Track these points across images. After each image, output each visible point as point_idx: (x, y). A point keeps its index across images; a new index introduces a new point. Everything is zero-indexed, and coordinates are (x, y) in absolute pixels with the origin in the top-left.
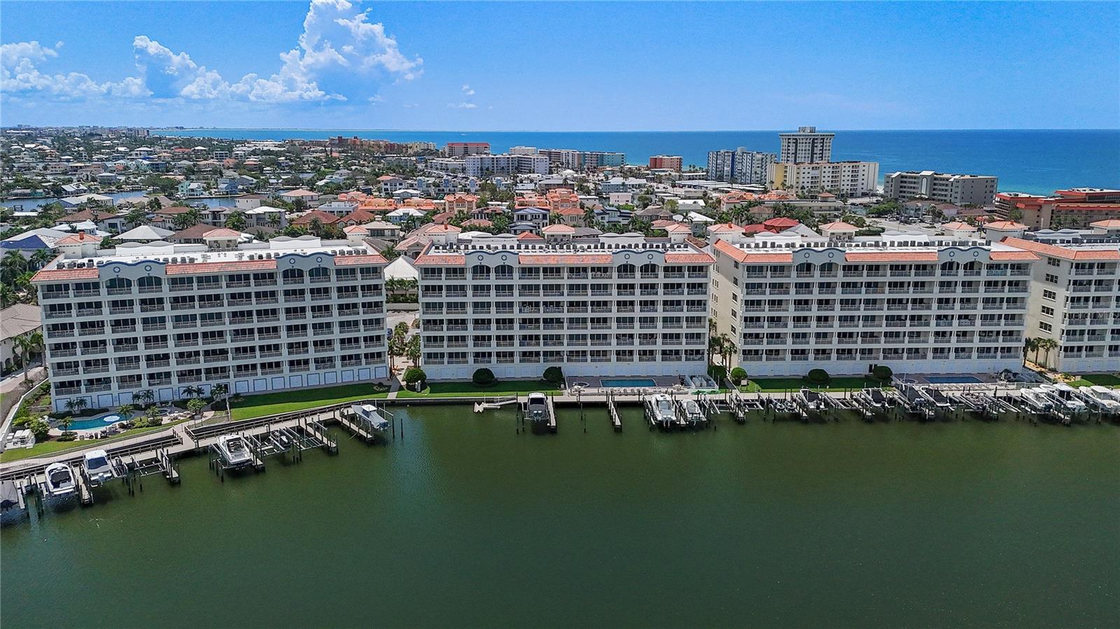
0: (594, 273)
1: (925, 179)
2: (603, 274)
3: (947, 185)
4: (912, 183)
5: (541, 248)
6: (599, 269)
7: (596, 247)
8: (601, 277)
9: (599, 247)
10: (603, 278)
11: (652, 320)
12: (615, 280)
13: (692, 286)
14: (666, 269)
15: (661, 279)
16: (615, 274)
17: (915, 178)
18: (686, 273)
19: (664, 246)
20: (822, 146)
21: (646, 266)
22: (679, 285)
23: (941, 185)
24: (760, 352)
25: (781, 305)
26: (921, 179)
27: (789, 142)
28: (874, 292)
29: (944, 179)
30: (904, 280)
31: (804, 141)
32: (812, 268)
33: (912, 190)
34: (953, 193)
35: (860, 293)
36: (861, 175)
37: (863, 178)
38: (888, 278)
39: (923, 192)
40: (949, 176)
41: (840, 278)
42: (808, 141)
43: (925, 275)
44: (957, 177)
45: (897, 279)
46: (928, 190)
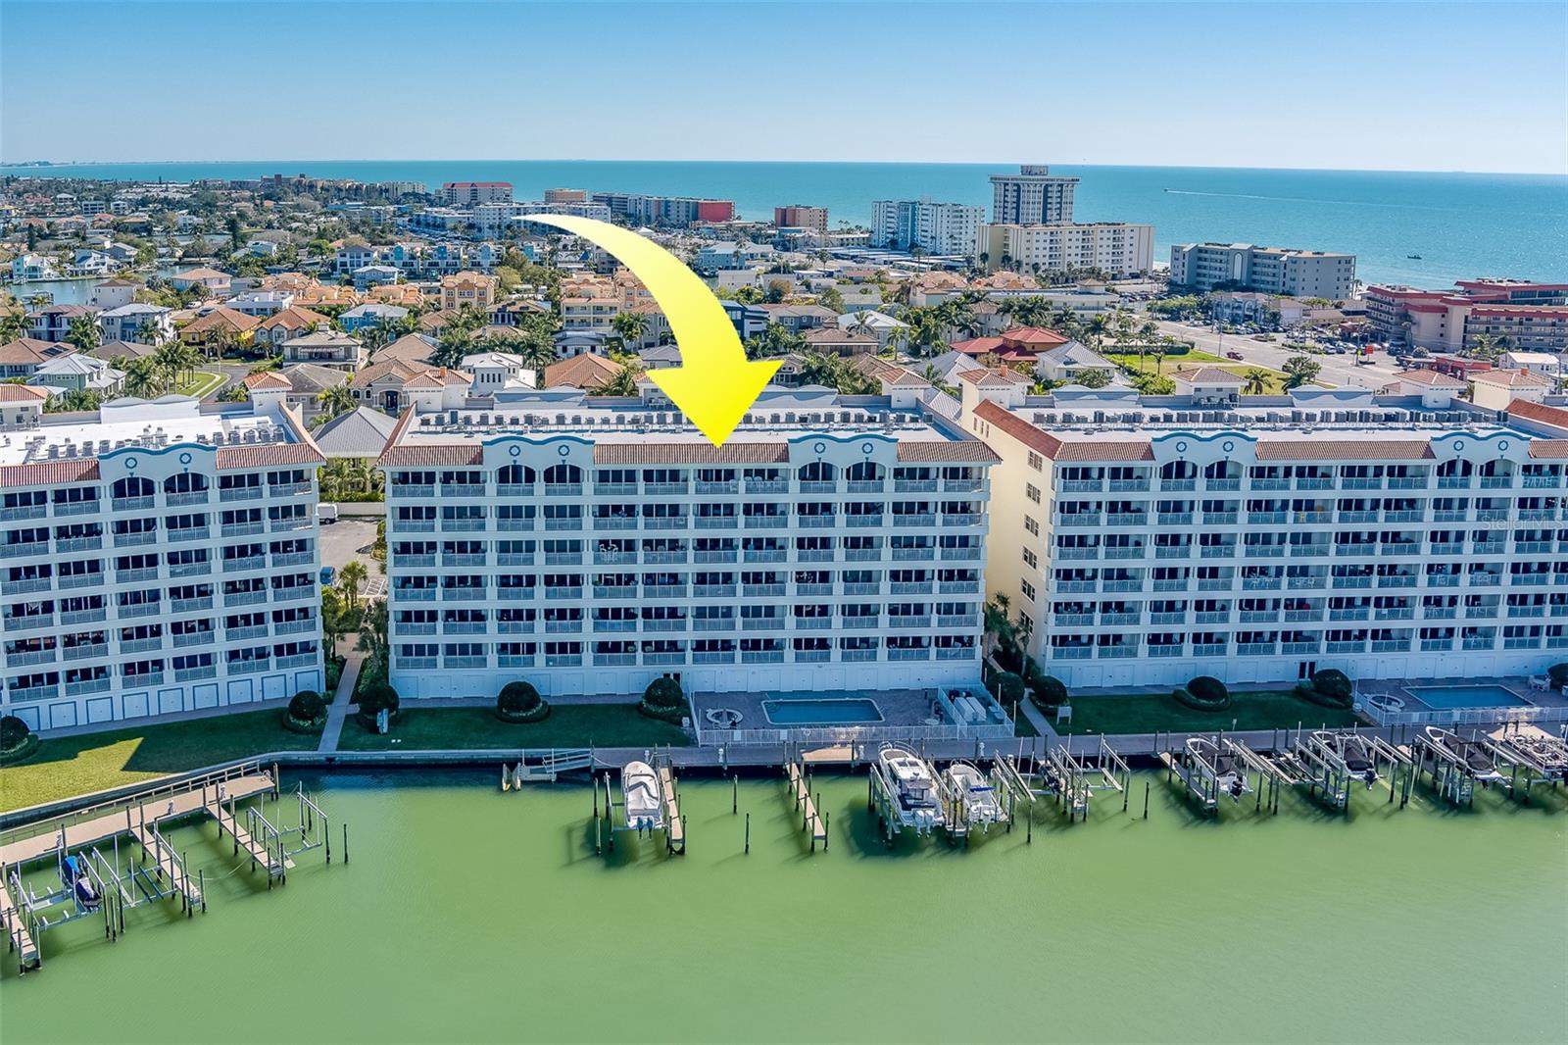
0: (749, 481)
1: (1238, 258)
2: (769, 483)
3: (1275, 267)
4: (1216, 260)
6: (760, 473)
8: (765, 491)
10: (769, 491)
12: (793, 495)
13: (951, 508)
14: (898, 473)
15: (888, 494)
16: (794, 484)
17: (1221, 253)
18: (939, 482)
20: (1060, 197)
21: (858, 467)
22: (925, 507)
23: (1264, 265)
24: (1084, 640)
25: (1127, 545)
26: (1232, 255)
27: (1006, 190)
28: (1310, 520)
29: (1269, 257)
30: (1367, 495)
31: (1032, 188)
32: (1189, 472)
33: (1217, 273)
34: (1287, 280)
35: (1283, 521)
36: (1127, 245)
37: (1131, 249)
38: (1338, 492)
39: (1237, 276)
40: (1278, 251)
41: (1245, 492)
42: (1037, 188)
43: (1408, 486)
44: (1292, 254)
45: (1354, 494)
46: (1245, 275)
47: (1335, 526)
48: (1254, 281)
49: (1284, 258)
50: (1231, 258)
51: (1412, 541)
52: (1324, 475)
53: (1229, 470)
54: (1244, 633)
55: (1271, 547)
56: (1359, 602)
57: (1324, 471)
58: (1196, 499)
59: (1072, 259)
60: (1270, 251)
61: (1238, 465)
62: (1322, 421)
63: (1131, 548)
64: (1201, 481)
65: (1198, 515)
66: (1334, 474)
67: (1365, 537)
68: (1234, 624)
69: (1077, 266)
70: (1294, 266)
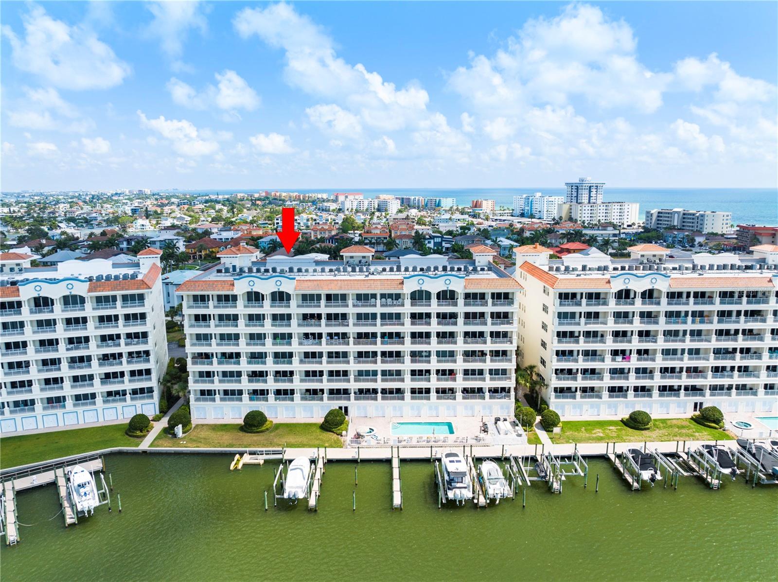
0: (384, 300)
1: (676, 215)
2: (395, 302)
3: (693, 219)
4: (666, 217)
5: (331, 271)
6: (390, 296)
7: (391, 270)
8: (393, 305)
9: (395, 270)
10: (395, 305)
11: (452, 354)
12: (408, 308)
13: (496, 316)
14: (467, 296)
15: (461, 308)
16: (408, 302)
17: (669, 213)
18: (490, 301)
19: (466, 269)
20: (597, 191)
21: (444, 292)
22: (482, 315)
23: (688, 218)
24: (573, 390)
25: (597, 337)
26: (673, 214)
27: (572, 189)
28: (702, 322)
29: (690, 214)
30: (734, 308)
31: (584, 188)
32: (632, 295)
33: (667, 223)
34: (699, 225)
35: (685, 323)
36: (626, 212)
37: (628, 213)
38: (718, 306)
39: (676, 224)
40: (694, 212)
41: (664, 306)
42: (586, 187)
43: (758, 303)
44: (701, 213)
45: (726, 307)
46: (679, 223)
47: (716, 326)
48: (683, 226)
49: (697, 215)
50: (673, 216)
51: (759, 334)
52: (709, 297)
53: (655, 294)
54: (663, 386)
55: (679, 338)
56: (728, 369)
57: (710, 295)
58: (636, 311)
59: (601, 218)
60: (691, 212)
61: (660, 291)
62: (709, 269)
63: (599, 338)
64: (638, 301)
65: (637, 319)
66: (715, 296)
67: (732, 332)
68: (658, 380)
69: (602, 221)
70: (702, 218)
